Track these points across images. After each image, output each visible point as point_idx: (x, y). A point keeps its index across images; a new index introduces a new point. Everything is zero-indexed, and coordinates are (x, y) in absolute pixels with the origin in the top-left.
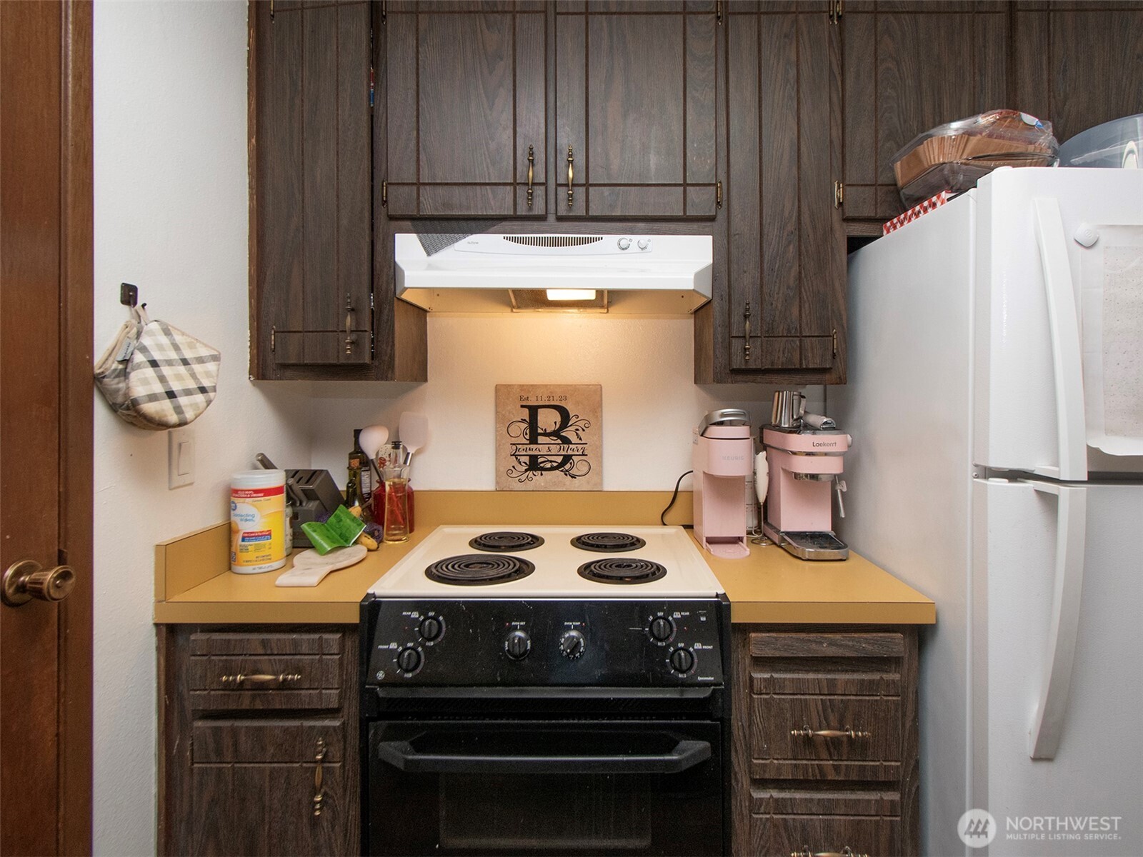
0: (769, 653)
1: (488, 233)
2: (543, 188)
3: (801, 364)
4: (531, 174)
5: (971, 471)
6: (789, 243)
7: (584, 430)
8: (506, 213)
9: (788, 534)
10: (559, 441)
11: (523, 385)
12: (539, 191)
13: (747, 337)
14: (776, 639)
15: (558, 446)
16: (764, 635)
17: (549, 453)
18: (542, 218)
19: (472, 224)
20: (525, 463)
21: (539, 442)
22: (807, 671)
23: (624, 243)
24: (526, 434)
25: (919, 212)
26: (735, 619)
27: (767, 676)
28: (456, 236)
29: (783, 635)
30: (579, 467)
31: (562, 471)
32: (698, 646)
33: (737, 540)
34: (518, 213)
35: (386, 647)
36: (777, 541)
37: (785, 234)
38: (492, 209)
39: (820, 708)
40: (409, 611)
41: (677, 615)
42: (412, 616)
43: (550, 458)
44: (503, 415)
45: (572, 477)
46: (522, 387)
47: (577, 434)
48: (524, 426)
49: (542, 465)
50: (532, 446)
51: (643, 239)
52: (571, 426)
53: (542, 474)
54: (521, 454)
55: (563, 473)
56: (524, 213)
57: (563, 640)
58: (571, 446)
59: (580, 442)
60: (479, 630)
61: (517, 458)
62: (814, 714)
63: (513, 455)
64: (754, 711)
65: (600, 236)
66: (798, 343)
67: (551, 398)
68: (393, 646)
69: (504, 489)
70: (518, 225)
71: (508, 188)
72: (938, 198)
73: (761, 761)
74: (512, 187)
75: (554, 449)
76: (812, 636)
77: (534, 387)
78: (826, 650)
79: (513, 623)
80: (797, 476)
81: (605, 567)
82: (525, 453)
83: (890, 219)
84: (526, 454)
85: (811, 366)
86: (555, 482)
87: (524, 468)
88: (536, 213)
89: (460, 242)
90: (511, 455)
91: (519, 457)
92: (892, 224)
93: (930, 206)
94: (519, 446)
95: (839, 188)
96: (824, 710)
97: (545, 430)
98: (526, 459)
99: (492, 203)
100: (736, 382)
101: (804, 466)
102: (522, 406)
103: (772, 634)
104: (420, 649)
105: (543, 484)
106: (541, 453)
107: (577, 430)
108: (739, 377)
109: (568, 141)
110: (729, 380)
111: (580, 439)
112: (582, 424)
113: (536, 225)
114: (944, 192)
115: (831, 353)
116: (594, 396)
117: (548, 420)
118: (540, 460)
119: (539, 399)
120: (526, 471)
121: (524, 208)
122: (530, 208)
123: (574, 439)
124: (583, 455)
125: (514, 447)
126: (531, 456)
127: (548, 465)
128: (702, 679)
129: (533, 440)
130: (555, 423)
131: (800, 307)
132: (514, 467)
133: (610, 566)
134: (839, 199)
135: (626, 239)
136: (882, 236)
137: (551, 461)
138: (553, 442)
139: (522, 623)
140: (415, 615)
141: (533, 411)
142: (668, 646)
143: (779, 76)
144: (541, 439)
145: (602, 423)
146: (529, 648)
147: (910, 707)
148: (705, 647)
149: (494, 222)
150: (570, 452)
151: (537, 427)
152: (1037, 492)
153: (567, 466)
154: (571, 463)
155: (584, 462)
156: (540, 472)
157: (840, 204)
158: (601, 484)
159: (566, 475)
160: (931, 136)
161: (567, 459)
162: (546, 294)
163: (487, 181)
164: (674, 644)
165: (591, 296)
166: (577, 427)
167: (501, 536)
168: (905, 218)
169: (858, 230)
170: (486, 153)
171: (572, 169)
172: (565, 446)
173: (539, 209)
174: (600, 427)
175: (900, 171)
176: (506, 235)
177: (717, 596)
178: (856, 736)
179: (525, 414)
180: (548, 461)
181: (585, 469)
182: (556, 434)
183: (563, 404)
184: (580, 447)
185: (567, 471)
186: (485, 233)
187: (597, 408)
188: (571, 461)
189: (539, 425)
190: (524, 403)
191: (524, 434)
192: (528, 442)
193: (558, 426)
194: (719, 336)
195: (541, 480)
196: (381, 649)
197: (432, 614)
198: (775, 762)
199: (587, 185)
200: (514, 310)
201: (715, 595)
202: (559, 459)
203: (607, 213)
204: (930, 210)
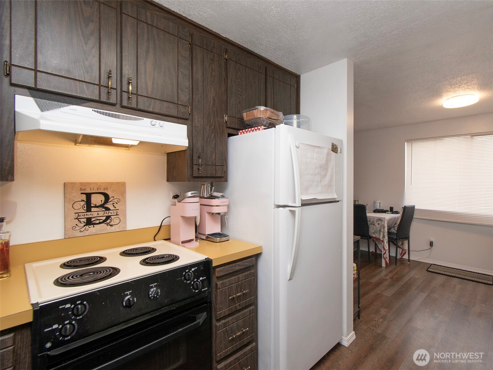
0: (222, 274)
1: (82, 106)
2: (115, 91)
3: (215, 175)
4: (110, 83)
5: (273, 206)
6: (212, 132)
7: (117, 203)
8: (94, 99)
9: (208, 235)
10: (104, 210)
11: (82, 183)
12: (114, 92)
13: (200, 165)
14: (224, 269)
15: (103, 212)
16: (221, 268)
17: (98, 216)
18: (113, 105)
19: (74, 100)
20: (84, 222)
21: (92, 211)
22: (232, 277)
23: (153, 123)
24: (84, 207)
25: (253, 130)
26: (214, 264)
27: (221, 282)
28: (63, 104)
29: (226, 267)
30: (115, 220)
31: (105, 224)
32: (201, 279)
33: (190, 241)
34: (102, 100)
35: (51, 329)
36: (205, 238)
37: (211, 130)
38: (86, 95)
39: (236, 287)
40: (63, 305)
41: (193, 269)
42: (66, 307)
43: (98, 218)
44: (70, 199)
45: (111, 226)
46: (81, 184)
47: (113, 205)
48: (83, 203)
49: (94, 222)
50: (88, 213)
51: (162, 122)
52: (110, 202)
53: (94, 227)
54: (81, 218)
55: (106, 225)
56: (105, 101)
57: (151, 293)
58: (110, 211)
59: (115, 209)
60: (108, 301)
61: (78, 220)
62: (234, 291)
63: (76, 219)
64: (218, 296)
65: (143, 118)
66: (215, 168)
67: (99, 189)
68: (55, 326)
69: (70, 237)
70: (100, 105)
71: (96, 86)
72: (261, 127)
73: (220, 312)
74: (98, 86)
75: (101, 214)
76: (234, 264)
77: (89, 184)
78: (238, 268)
79: (126, 293)
80: (213, 214)
81: (152, 259)
82: (83, 217)
83: (242, 130)
84: (85, 217)
85: (218, 176)
86: (101, 229)
87: (83, 225)
88: (112, 102)
89: (65, 108)
90: (75, 219)
91: (80, 220)
92: (242, 131)
93: (258, 129)
94: (80, 214)
95: (226, 116)
96: (237, 287)
97: (96, 205)
98: (85, 220)
99: (86, 91)
100: (195, 181)
101: (215, 210)
102: (82, 193)
103: (223, 267)
104: (74, 322)
105: (94, 231)
106: (94, 216)
107: (114, 203)
108: (196, 179)
109: (128, 72)
110: (192, 181)
111: (115, 208)
112: (116, 200)
113: (110, 107)
114: (263, 126)
115: (224, 171)
116: (121, 187)
117: (97, 200)
118: (93, 220)
119: (92, 189)
120: (84, 226)
121: (105, 98)
122: (108, 98)
123: (111, 207)
124: (117, 215)
125: (77, 215)
126: (87, 218)
127: (98, 222)
128: (204, 290)
129: (89, 209)
130: (102, 201)
131: (215, 155)
132: (77, 225)
133: (155, 259)
134: (226, 120)
135: (154, 121)
136: (238, 135)
137: (99, 220)
138: (100, 210)
139: (130, 292)
140: (68, 306)
141: (89, 196)
142: (191, 282)
143: (210, 73)
144: (93, 209)
145: (126, 200)
146: (135, 301)
147: (256, 279)
148: (203, 278)
149: (86, 101)
150: (110, 215)
151: (91, 203)
152: (290, 210)
153: (108, 221)
154: (110, 220)
155: (117, 218)
156: (93, 226)
157: (226, 122)
158: (126, 227)
159: (108, 225)
160: (257, 109)
161: (108, 217)
162: (112, 140)
163: (83, 80)
164: (193, 280)
165: (136, 143)
166: (114, 202)
167: (80, 260)
168: (248, 131)
169: (231, 131)
170: (83, 65)
171: (131, 86)
172: (107, 211)
173: (113, 100)
174: (125, 202)
175: (246, 116)
176: (94, 109)
177: (206, 259)
178: (246, 292)
179: (84, 197)
180: (97, 220)
181: (118, 221)
182: (102, 206)
183: (106, 192)
184: (115, 211)
185: (108, 223)
186: (80, 106)
187: (123, 193)
188: (110, 218)
189: (92, 202)
190: (83, 192)
191: (83, 207)
192: (86, 211)
193: (103, 202)
194: (189, 164)
195: (92, 229)
196: (46, 331)
197: (79, 302)
198: (224, 310)
199: (137, 95)
200: (77, 144)
201: (205, 259)
202: (104, 218)
203: (146, 109)
204: (258, 130)
